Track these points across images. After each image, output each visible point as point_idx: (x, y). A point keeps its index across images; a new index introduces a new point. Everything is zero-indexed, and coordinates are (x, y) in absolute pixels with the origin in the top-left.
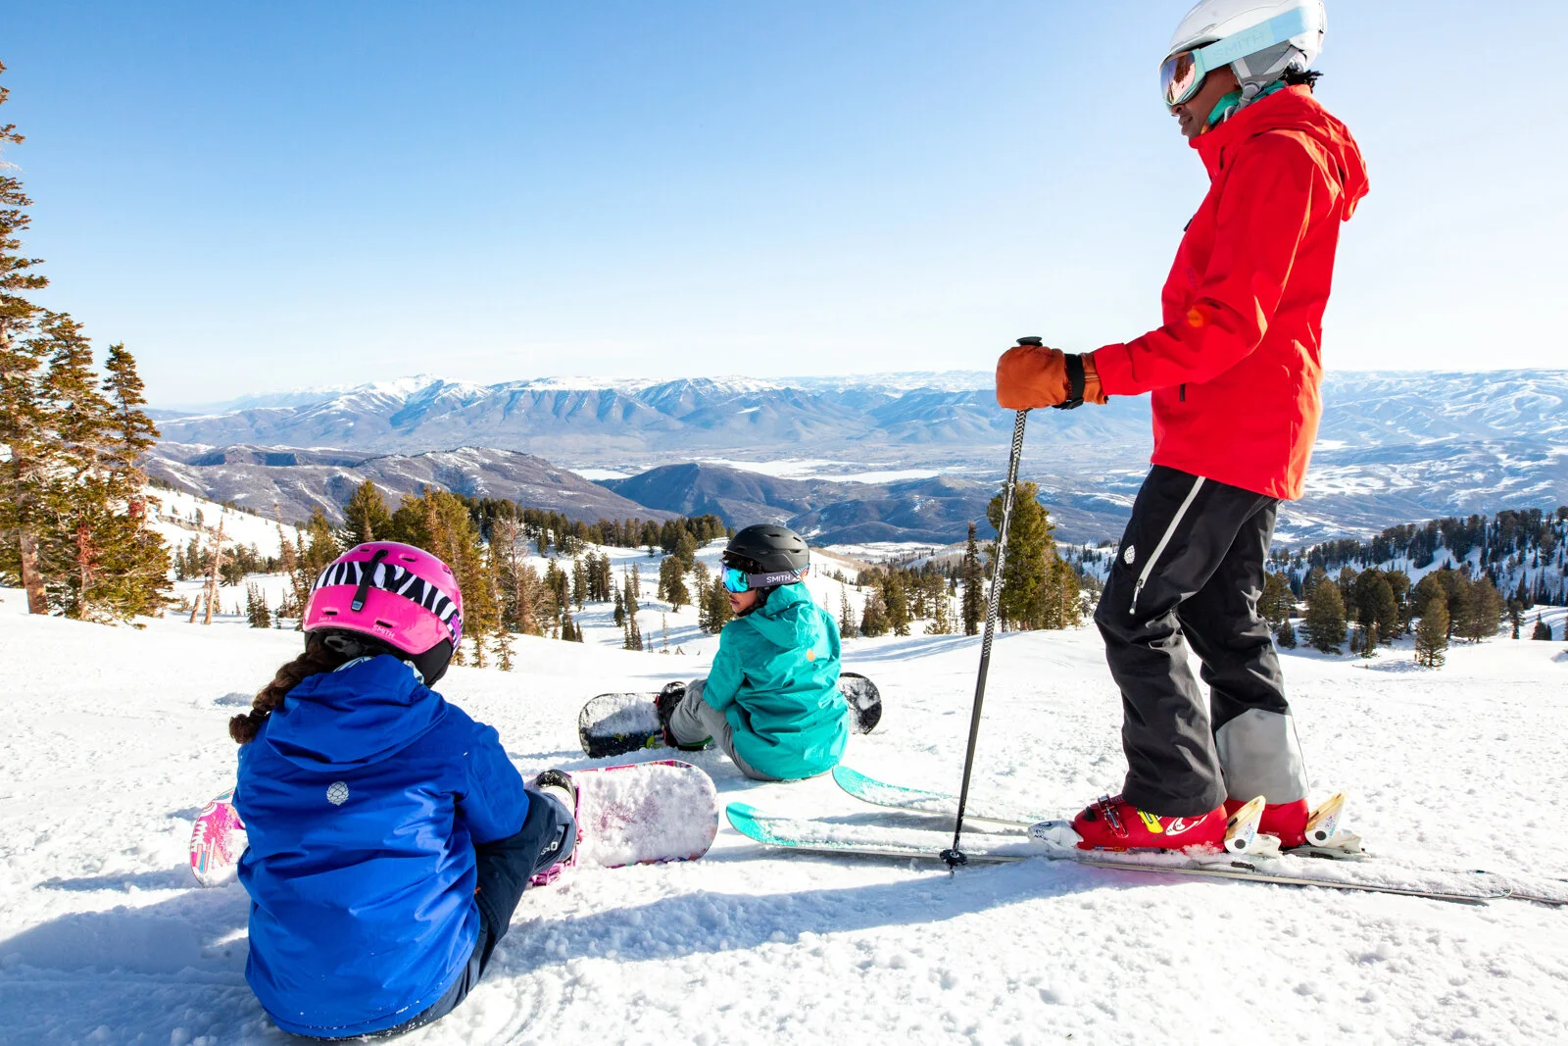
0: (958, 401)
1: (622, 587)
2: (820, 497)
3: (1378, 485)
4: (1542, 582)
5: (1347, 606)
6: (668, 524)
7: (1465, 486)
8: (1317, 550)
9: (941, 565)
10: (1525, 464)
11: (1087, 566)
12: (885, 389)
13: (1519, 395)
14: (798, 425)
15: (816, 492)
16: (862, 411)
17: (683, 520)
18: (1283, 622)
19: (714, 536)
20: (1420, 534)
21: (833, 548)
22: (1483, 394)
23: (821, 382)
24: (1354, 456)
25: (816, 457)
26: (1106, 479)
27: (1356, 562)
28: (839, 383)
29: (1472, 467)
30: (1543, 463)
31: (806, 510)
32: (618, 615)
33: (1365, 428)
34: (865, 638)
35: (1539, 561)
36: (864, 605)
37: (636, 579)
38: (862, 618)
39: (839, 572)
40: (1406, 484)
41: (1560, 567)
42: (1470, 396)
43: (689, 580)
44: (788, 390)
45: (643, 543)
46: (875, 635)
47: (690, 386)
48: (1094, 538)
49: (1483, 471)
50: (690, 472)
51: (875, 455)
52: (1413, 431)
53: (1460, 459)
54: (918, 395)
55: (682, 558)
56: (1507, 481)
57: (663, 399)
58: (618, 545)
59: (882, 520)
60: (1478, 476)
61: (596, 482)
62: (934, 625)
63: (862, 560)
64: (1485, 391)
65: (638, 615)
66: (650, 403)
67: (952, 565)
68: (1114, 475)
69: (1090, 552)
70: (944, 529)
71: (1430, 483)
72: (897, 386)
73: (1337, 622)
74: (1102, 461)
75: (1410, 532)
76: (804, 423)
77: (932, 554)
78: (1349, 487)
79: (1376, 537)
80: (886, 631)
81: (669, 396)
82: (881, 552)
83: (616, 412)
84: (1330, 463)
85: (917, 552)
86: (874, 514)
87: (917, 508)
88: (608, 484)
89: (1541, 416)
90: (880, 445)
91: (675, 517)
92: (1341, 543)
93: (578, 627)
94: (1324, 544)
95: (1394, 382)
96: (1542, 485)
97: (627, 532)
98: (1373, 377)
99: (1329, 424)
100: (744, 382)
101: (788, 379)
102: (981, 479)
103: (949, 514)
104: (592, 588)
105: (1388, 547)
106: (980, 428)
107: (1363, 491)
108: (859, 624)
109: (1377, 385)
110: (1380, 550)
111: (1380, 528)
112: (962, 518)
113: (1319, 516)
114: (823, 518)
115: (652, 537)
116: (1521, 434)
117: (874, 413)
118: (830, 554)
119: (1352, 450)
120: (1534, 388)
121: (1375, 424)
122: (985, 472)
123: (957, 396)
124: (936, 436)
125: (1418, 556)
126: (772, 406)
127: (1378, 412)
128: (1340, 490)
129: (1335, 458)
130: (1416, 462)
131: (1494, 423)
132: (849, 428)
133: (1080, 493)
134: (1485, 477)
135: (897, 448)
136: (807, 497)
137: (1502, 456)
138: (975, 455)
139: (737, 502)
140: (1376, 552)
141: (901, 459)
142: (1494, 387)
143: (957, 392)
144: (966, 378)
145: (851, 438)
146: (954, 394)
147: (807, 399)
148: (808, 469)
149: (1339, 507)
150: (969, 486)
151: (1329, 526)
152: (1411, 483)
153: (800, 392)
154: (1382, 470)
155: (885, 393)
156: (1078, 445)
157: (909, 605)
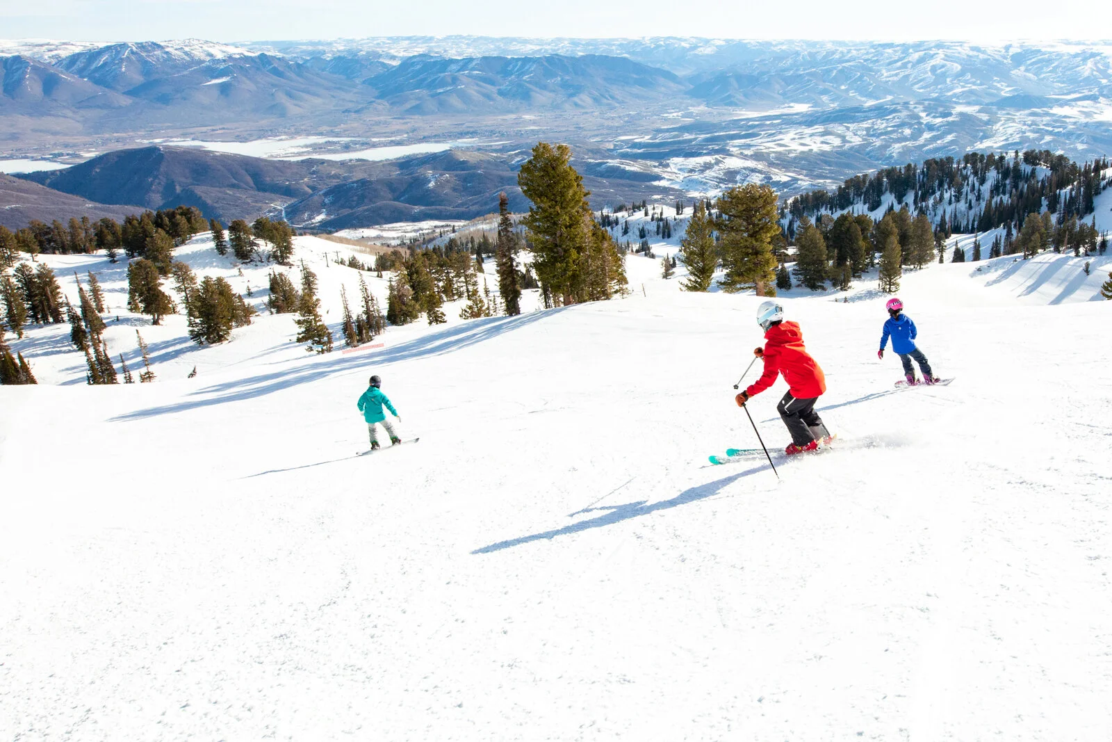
0: (463, 68)
1: (75, 301)
2: (321, 178)
3: (837, 142)
4: (955, 215)
6: (129, 221)
7: (898, 140)
8: (796, 202)
9: (464, 241)
10: (939, 120)
11: (608, 229)
12: (380, 56)
13: (933, 62)
14: (282, 98)
15: (314, 173)
16: (357, 81)
17: (149, 215)
18: (780, 267)
19: (195, 231)
20: (871, 183)
21: (343, 233)
22: (909, 62)
23: (304, 47)
24: (818, 118)
25: (308, 135)
26: (615, 145)
27: (826, 209)
28: (325, 48)
29: (902, 125)
30: (950, 119)
31: (305, 193)
32: (78, 338)
33: (825, 92)
34: (394, 327)
35: (953, 198)
36: (388, 292)
37: (95, 291)
38: (387, 306)
39: (354, 258)
40: (856, 141)
41: (966, 203)
42: (899, 64)
43: (168, 285)
44: (263, 56)
45: (99, 246)
46: (404, 322)
47: (132, 52)
48: (609, 204)
49: (910, 128)
50: (151, 157)
51: (377, 129)
52: (862, 94)
53: (894, 118)
54: (418, 63)
55: (155, 259)
56: (927, 135)
57: (97, 69)
58: (64, 252)
59: (394, 200)
60: (907, 132)
61: (20, 176)
62: (470, 308)
63: (378, 243)
64: (910, 59)
65: (105, 334)
66: (81, 72)
67: (477, 241)
68: (622, 141)
69: (608, 217)
70: (462, 205)
71: (874, 139)
72: (393, 52)
73: (821, 262)
74: (610, 128)
75: (864, 181)
76: (290, 95)
77: (454, 231)
78: (816, 145)
79: (840, 187)
80: (416, 317)
81: (105, 64)
82: (398, 233)
83: (32, 86)
84: (800, 124)
85: (438, 230)
86: (385, 192)
87: (432, 184)
88: (38, 177)
89: (948, 80)
90: (382, 118)
91: (138, 211)
92: (814, 193)
93: (21, 358)
94: (802, 196)
95: (845, 51)
96: (950, 138)
97: (73, 235)
98: (829, 46)
99: (800, 88)
100: (205, 47)
102: (496, 151)
103: (465, 189)
104: (33, 308)
105: (848, 194)
106: (488, 97)
107: (827, 148)
108: (385, 313)
109: (833, 53)
110: (842, 199)
111: (840, 180)
112: (480, 192)
113: (794, 172)
114: (327, 201)
115: (109, 238)
116: (934, 95)
117: (372, 82)
118: (342, 240)
119: (817, 112)
120: (943, 56)
121: (832, 89)
122: (498, 144)
123: (461, 63)
124: (443, 106)
125: (871, 201)
126: (246, 76)
127: (835, 78)
128: (810, 148)
129: (804, 119)
130: (863, 121)
131: (917, 86)
132: (344, 100)
133: (592, 161)
134: (912, 132)
135: (401, 121)
136: (306, 179)
137: (923, 115)
138: (486, 126)
139: (218, 189)
140: (840, 200)
141: (407, 133)
142: (916, 56)
143: (459, 58)
144: (467, 44)
145: (347, 111)
146: (457, 61)
147: (289, 67)
148: (302, 147)
149: (808, 163)
150: (482, 159)
151: (801, 180)
152: (861, 140)
153: (279, 59)
154: (840, 129)
155: (381, 60)
156: (586, 113)
157: (438, 287)
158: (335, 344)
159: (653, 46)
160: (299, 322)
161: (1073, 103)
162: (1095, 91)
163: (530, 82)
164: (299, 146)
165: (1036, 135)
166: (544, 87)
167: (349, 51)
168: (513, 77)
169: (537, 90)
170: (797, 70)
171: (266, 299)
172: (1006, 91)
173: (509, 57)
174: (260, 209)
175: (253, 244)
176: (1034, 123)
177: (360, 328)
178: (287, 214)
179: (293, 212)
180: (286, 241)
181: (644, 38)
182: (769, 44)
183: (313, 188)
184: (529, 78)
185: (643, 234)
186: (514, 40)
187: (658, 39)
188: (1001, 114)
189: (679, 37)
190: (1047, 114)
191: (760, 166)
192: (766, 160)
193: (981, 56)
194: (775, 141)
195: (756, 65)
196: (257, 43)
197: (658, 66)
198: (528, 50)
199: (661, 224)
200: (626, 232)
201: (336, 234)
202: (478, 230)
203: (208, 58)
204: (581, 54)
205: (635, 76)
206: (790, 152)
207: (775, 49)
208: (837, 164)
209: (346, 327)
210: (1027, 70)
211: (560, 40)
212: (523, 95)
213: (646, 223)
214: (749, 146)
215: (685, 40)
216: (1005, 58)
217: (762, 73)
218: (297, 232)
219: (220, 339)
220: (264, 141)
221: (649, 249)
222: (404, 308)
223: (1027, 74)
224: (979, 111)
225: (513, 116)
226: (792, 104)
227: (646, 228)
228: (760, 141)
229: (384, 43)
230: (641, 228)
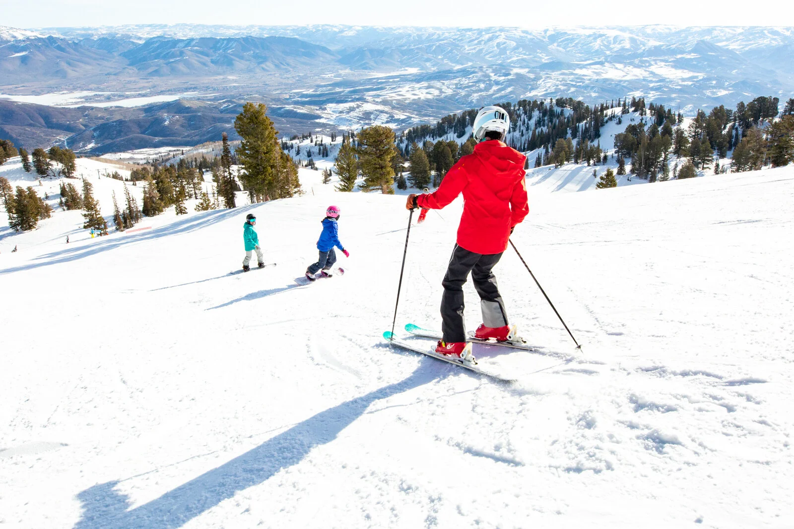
0: (186, 46)
2: (91, 119)
3: (436, 92)
4: (513, 140)
5: (430, 162)
7: (476, 91)
8: (410, 132)
9: (190, 161)
10: (502, 78)
11: (286, 152)
12: (131, 37)
13: (498, 41)
14: (64, 65)
15: (86, 115)
16: (115, 54)
18: (399, 175)
19: (9, 156)
20: (459, 120)
21: (107, 156)
22: (482, 40)
23: (78, 32)
24: (424, 77)
25: (82, 90)
27: (430, 137)
28: (93, 32)
29: (479, 81)
30: (510, 77)
31: (80, 130)
33: (428, 60)
34: (147, 218)
35: (511, 129)
36: (143, 195)
38: (143, 204)
39: (116, 173)
40: (449, 92)
41: (520, 132)
42: (476, 42)
44: (50, 38)
46: (154, 214)
48: (287, 135)
49: (484, 83)
51: (129, 86)
52: (451, 61)
53: (473, 77)
54: (157, 42)
56: (495, 88)
59: (142, 133)
60: (482, 86)
63: (131, 162)
64: (483, 39)
67: (198, 160)
68: (295, 93)
69: (286, 143)
70: (188, 136)
71: (461, 90)
72: (139, 35)
73: (426, 172)
74: (286, 84)
75: (454, 119)
76: (69, 64)
77: (183, 154)
78: (423, 95)
79: (438, 123)
82: (145, 155)
84: (412, 81)
85: (172, 153)
86: (135, 128)
87: (167, 123)
89: (508, 52)
90: (133, 79)
92: (422, 127)
94: (414, 128)
95: (441, 33)
96: (509, 89)
98: (431, 31)
99: (411, 58)
100: (11, 32)
101: (51, 29)
102: (210, 100)
103: (190, 126)
105: (444, 127)
106: (204, 64)
107: (430, 97)
108: (141, 208)
109: (433, 35)
110: (440, 130)
111: (438, 117)
112: (200, 128)
113: (409, 112)
114: (95, 134)
116: (499, 62)
117: (125, 55)
118: (106, 161)
119: (423, 73)
120: (504, 37)
121: (433, 58)
122: (212, 95)
123: (186, 42)
124: (174, 71)
125: (459, 131)
126: (39, 51)
127: (434, 51)
128: (418, 96)
129: (414, 78)
130: (454, 79)
131: (488, 56)
132: (105, 66)
133: (275, 106)
134: (485, 86)
135: (145, 81)
136: (81, 120)
137: (492, 75)
138: (203, 83)
139: (19, 127)
140: (438, 131)
141: (150, 88)
142: (487, 37)
143: (184, 39)
144: (190, 29)
145: (109, 74)
146: (183, 41)
147: (68, 44)
148: (78, 99)
149: (418, 106)
150: (202, 105)
151: (414, 118)
152: (452, 91)
153: (62, 39)
154: (438, 84)
155: (131, 40)
156: (271, 75)
157: (176, 191)
158: (109, 230)
159: (314, 30)
160: (85, 216)
161: (588, 67)
162: (602, 59)
163: (232, 55)
164: (76, 98)
165: (565, 88)
166: (242, 58)
167: (109, 34)
168: (221, 51)
169: (237, 59)
170: (410, 46)
171: (58, 200)
172: (545, 59)
173: (218, 38)
174: (49, 141)
175: (48, 164)
176: (563, 80)
177: (125, 219)
178: (68, 143)
179: (72, 142)
180: (71, 162)
181: (308, 25)
182: (391, 29)
183: (85, 126)
184: (232, 51)
185: (309, 154)
186: (221, 26)
187: (318, 26)
188: (542, 74)
189: (331, 24)
190: (572, 74)
191: (386, 109)
192: (390, 105)
193: (529, 37)
194: (396, 92)
195: (382, 43)
196: (45, 29)
197: (318, 43)
198: (230, 33)
199: (322, 148)
200: (298, 153)
201: (102, 157)
202: (199, 153)
203: (13, 39)
204: (266, 36)
205: (303, 50)
206: (406, 99)
207: (395, 32)
208: (438, 108)
209: (116, 218)
210: (558, 46)
211: (252, 26)
212: (227, 63)
213: (312, 147)
214: (378, 96)
215: (336, 27)
216: (544, 37)
217: (386, 48)
218: (76, 155)
219: (30, 227)
220: (51, 94)
221: (314, 164)
222: (154, 205)
223: (558, 48)
224: (528, 72)
225: (221, 77)
226: (406, 68)
227: (311, 151)
228: (386, 92)
229: (134, 29)
230: (308, 150)
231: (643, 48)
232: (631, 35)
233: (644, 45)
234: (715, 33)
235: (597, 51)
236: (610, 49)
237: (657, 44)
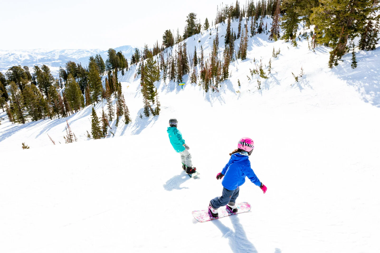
231: (36, 59)
232: (29, 54)
233: (36, 58)
234: (66, 52)
235: (12, 61)
236: (20, 60)
237: (42, 57)
